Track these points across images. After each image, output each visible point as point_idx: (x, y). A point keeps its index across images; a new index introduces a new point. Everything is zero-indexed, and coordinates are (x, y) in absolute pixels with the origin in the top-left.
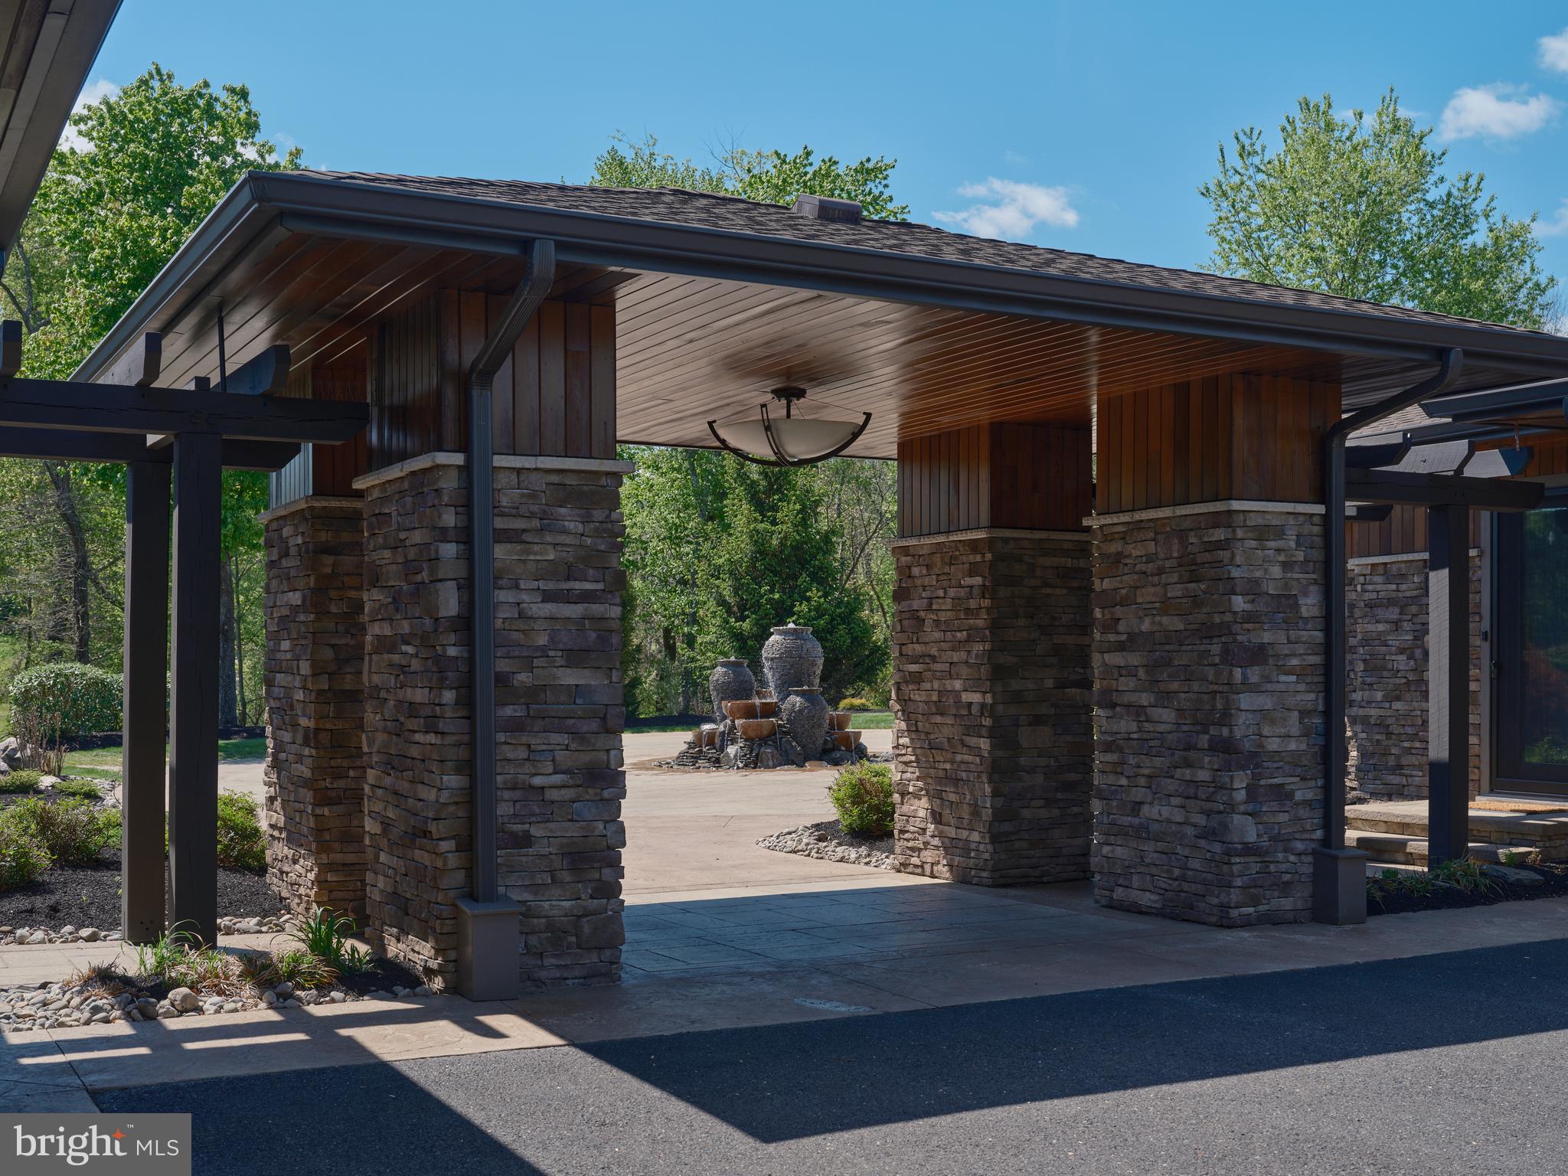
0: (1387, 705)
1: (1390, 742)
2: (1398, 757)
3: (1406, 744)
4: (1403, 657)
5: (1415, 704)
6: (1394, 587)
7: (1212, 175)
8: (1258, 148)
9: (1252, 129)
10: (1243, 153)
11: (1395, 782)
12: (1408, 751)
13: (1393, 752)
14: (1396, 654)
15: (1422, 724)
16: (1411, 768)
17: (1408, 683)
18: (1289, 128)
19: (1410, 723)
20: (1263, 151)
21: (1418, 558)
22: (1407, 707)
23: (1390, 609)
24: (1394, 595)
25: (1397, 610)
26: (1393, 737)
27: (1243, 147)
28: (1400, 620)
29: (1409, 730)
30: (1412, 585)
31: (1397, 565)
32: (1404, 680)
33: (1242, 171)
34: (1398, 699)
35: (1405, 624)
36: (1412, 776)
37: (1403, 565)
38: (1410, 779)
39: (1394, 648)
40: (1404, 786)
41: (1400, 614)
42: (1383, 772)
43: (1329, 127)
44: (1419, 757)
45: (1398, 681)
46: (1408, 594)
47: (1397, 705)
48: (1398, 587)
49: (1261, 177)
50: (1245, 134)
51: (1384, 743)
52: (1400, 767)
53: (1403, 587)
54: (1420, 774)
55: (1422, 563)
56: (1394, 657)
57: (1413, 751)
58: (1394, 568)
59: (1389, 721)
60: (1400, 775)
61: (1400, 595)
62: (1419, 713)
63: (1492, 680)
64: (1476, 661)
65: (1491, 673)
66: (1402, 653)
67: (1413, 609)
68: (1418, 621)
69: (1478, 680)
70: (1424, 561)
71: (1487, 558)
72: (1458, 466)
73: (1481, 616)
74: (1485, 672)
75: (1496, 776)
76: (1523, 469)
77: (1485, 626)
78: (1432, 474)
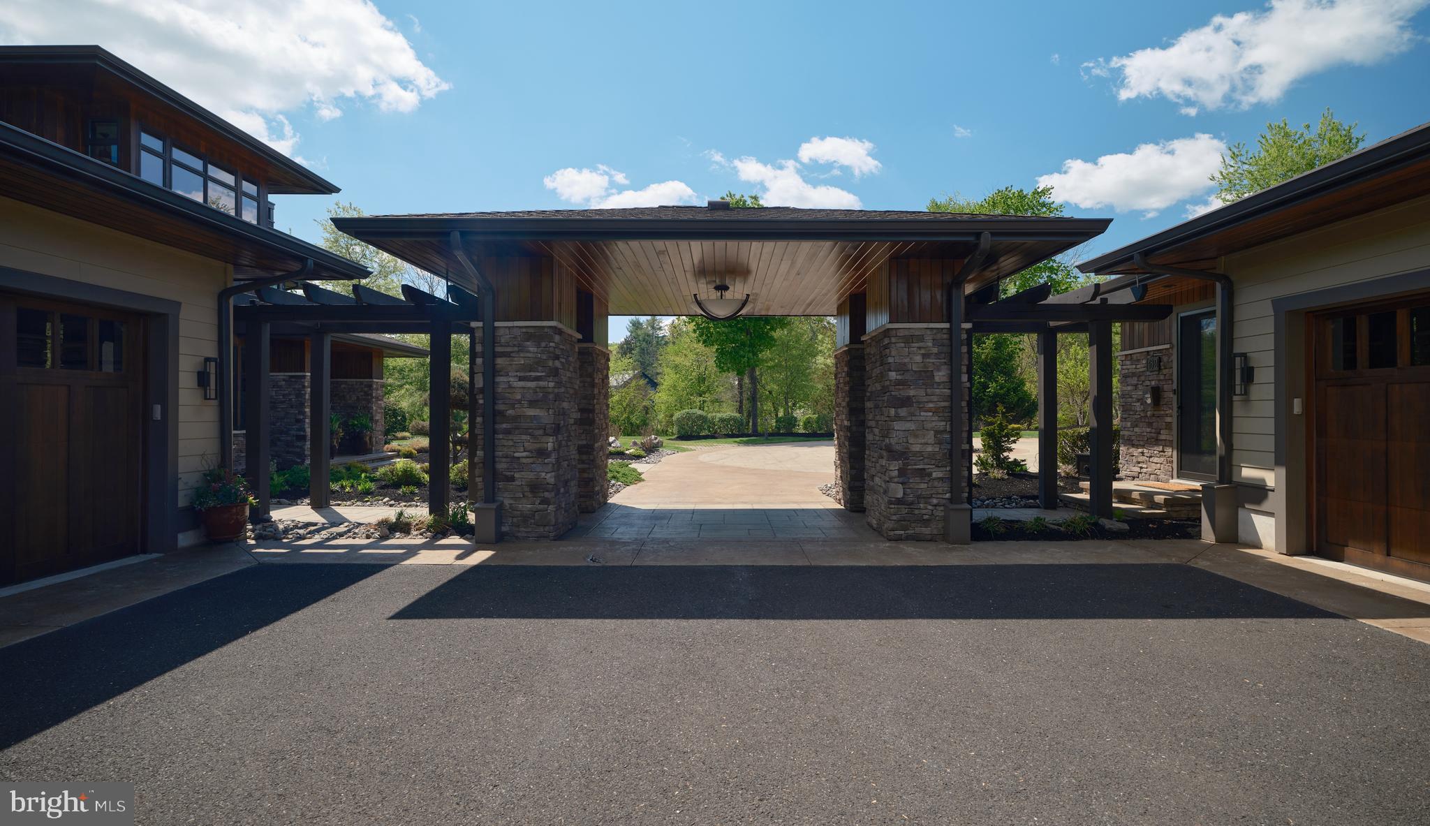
0: (1131, 429)
1: (1134, 449)
2: (1137, 457)
3: (1140, 451)
4: (1138, 404)
5: (1144, 429)
6: (1134, 366)
11: (1135, 470)
12: (1141, 454)
13: (1135, 454)
14: (1136, 402)
15: (1147, 440)
16: (1141, 463)
17: (1141, 419)
18: (1263, 140)
19: (1142, 439)
21: (1143, 351)
22: (1140, 431)
23: (1134, 378)
24: (1135, 370)
25: (1136, 379)
26: (1135, 446)
28: (1138, 384)
29: (1142, 443)
30: (1142, 365)
32: (1139, 416)
34: (1137, 426)
35: (1140, 385)
36: (1142, 468)
37: (1138, 355)
39: (1134, 399)
40: (1139, 473)
41: (1138, 381)
42: (1131, 465)
43: (1287, 135)
44: (1146, 458)
45: (1136, 416)
46: (1141, 370)
47: (1136, 429)
48: (1136, 367)
51: (1131, 450)
52: (1138, 463)
53: (1138, 366)
54: (1144, 466)
55: (1146, 353)
58: (1134, 357)
60: (1138, 467)
61: (1138, 370)
62: (1145, 434)
63: (1178, 417)
64: (1170, 406)
65: (1178, 412)
66: (1138, 400)
67: (1143, 378)
68: (1144, 384)
69: (1171, 416)
70: (1148, 352)
71: (1175, 349)
72: (1093, 298)
73: (1172, 381)
74: (1175, 412)
75: (1181, 469)
76: (1142, 298)
77: (1175, 386)
78: (1083, 304)
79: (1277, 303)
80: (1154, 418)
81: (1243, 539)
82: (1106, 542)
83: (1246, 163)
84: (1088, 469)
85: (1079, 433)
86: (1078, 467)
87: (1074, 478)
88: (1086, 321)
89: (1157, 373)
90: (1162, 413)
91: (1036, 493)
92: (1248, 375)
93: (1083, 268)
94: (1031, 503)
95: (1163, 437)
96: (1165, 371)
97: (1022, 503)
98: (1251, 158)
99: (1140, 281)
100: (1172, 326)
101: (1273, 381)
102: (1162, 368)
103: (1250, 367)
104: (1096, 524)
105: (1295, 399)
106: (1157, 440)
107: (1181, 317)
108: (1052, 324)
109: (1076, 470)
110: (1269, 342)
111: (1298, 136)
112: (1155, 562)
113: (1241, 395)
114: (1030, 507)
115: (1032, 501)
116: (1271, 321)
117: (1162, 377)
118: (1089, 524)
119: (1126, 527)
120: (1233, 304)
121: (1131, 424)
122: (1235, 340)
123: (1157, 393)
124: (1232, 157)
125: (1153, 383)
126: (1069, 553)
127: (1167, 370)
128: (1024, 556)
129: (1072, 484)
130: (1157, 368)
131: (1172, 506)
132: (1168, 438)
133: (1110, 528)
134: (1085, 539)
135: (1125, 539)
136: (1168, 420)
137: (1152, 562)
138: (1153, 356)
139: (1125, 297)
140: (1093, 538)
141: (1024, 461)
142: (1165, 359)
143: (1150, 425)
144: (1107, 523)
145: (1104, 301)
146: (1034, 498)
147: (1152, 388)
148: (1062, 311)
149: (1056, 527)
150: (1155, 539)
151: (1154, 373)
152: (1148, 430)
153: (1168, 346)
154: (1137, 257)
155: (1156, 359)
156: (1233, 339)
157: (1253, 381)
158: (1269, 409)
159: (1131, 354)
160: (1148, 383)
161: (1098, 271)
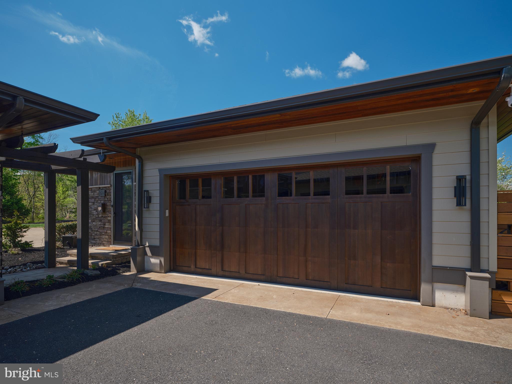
0: (91, 223)
1: (92, 232)
2: (94, 236)
3: (96, 233)
4: (95, 211)
5: (97, 223)
6: (93, 194)
7: (111, 121)
8: (120, 116)
9: (119, 113)
10: (117, 117)
11: (93, 242)
12: (96, 234)
13: (93, 235)
14: (94, 211)
15: (99, 228)
16: (97, 239)
17: (96, 218)
18: (126, 115)
19: (96, 227)
20: (121, 117)
21: (97, 187)
22: (96, 224)
23: (92, 199)
24: (93, 196)
25: (94, 200)
26: (93, 231)
27: (117, 116)
28: (94, 202)
29: (96, 229)
30: (97, 193)
31: (94, 188)
32: (95, 217)
33: (117, 121)
34: (94, 221)
35: (95, 203)
36: (97, 241)
37: (95, 189)
38: (96, 241)
39: (93, 209)
40: (95, 243)
41: (95, 201)
42: (91, 240)
43: (134, 115)
44: (98, 236)
45: (94, 217)
46: (96, 196)
47: (94, 223)
48: (94, 194)
49: (121, 122)
50: (117, 114)
51: (91, 233)
52: (95, 239)
53: (95, 194)
54: (98, 240)
55: (98, 188)
56: (93, 211)
57: (97, 235)
58: (93, 189)
59: (92, 227)
60: (94, 240)
61: (94, 196)
62: (98, 225)
63: (113, 217)
64: (110, 212)
65: (113, 215)
66: (95, 210)
67: (97, 199)
68: (98, 202)
69: (111, 217)
70: (100, 187)
71: (112, 187)
72: (80, 157)
73: (111, 201)
74: (112, 215)
75: (115, 241)
76: (104, 161)
77: (112, 204)
78: (74, 159)
79: (160, 170)
80: (102, 218)
81: (147, 269)
82: (91, 283)
83: (121, 121)
84: (69, 243)
85: (63, 225)
86: (63, 243)
87: (61, 248)
88: (76, 168)
89: (104, 197)
90: (106, 215)
91: (42, 259)
92: (149, 199)
93: (75, 140)
94: (40, 266)
95: (106, 226)
96: (107, 197)
97: (34, 267)
98: (122, 120)
99: (103, 153)
100: (111, 177)
101: (159, 203)
102: (107, 195)
103: (150, 196)
104: (83, 274)
105: (167, 210)
106: (104, 228)
107: (115, 173)
108: (54, 167)
109: (62, 244)
110: (157, 186)
111: (137, 117)
112: (119, 289)
113: (147, 208)
114: (39, 268)
115: (40, 265)
116: (158, 178)
117: (106, 199)
118: (79, 274)
119: (98, 272)
120: (143, 169)
121: (91, 221)
122: (144, 185)
123: (104, 206)
124: (116, 117)
125: (102, 202)
126: (73, 295)
127: (109, 196)
128: (47, 304)
129: (61, 252)
130: (103, 195)
131: (115, 258)
132: (109, 226)
133: (91, 275)
134: (79, 283)
135: (99, 279)
136: (109, 218)
137: (118, 290)
138: (102, 190)
139: (96, 159)
140: (83, 282)
141: (32, 242)
142: (108, 191)
143: (100, 221)
144: (89, 273)
145: (85, 159)
146: (42, 262)
147: (102, 204)
148: (61, 160)
149: (62, 280)
150: (112, 276)
151: (103, 197)
152: (100, 223)
153: (109, 186)
154: (105, 140)
155: (104, 191)
156: (143, 184)
157: (151, 202)
158: (157, 214)
159: (91, 188)
160: (99, 202)
161: (82, 143)
